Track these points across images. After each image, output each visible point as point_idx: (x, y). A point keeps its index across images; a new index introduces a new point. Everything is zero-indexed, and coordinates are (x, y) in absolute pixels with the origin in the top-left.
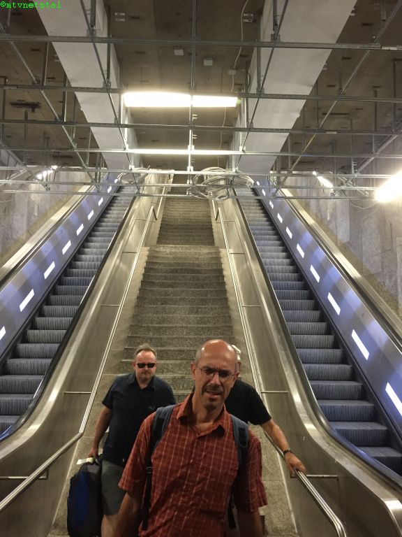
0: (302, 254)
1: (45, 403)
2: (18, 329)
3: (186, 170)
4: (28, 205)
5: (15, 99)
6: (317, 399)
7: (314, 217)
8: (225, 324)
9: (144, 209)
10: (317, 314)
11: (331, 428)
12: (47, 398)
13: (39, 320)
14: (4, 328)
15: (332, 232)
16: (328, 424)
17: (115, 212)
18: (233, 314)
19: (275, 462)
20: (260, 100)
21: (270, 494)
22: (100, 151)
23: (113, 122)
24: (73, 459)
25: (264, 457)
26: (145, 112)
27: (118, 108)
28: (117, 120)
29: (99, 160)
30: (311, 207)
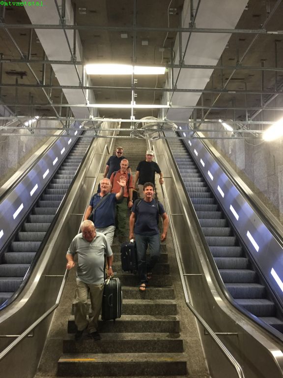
0: (212, 178)
1: (31, 284)
2: (12, 231)
3: (130, 119)
4: (19, 144)
5: (9, 69)
6: (224, 282)
7: (221, 152)
9: (101, 147)
11: (233, 300)
12: (33, 280)
13: (27, 225)
14: (2, 230)
15: (233, 162)
17: (80, 149)
19: (193, 323)
20: (182, 69)
21: (190, 347)
22: (69, 106)
23: (78, 85)
24: (52, 322)
25: (186, 321)
26: (101, 78)
27: (81, 75)
28: (81, 84)
29: (69, 112)
30: (218, 145)
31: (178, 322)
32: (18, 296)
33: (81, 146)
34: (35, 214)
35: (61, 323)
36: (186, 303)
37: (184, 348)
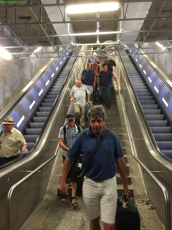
0: (151, 81)
1: (40, 144)
2: (29, 116)
3: (96, 43)
4: (30, 65)
5: (21, 15)
6: (156, 141)
7: (156, 64)
8: (115, 113)
9: (80, 66)
10: (156, 106)
11: (162, 152)
12: (42, 142)
13: (38, 113)
14: (23, 116)
15: (165, 70)
16: (161, 151)
17: (67, 67)
18: (119, 108)
19: (138, 169)
20: (129, 3)
21: (135, 181)
22: (57, 36)
23: (62, 21)
24: (54, 167)
25: (133, 167)
26: (77, 17)
27: (64, 14)
28: (64, 20)
29: (58, 42)
30: (155, 60)
31: (128, 167)
32: (33, 150)
33: (68, 66)
34: (42, 107)
35: (59, 167)
36: (133, 156)
37: (132, 182)
